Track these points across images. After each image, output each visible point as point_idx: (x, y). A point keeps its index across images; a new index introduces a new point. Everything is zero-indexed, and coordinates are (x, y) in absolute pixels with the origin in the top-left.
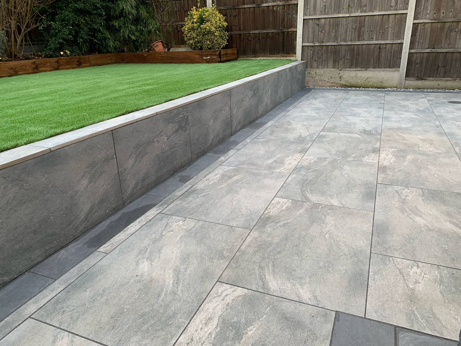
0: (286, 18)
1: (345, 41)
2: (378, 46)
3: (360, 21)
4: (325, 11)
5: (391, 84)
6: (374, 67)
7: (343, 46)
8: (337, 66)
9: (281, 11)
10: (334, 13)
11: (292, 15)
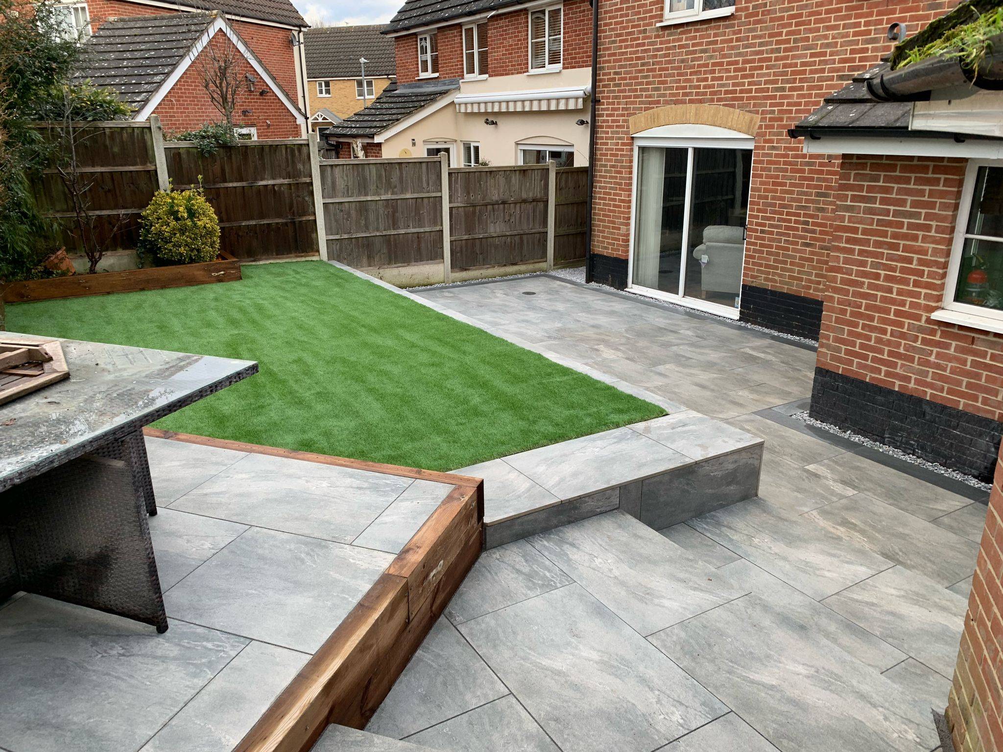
0: (295, 202)
1: (378, 230)
2: (416, 235)
3: (392, 205)
4: (348, 193)
5: (436, 279)
6: (416, 261)
7: (376, 238)
8: (372, 264)
9: (286, 191)
10: (359, 194)
11: (303, 199)
